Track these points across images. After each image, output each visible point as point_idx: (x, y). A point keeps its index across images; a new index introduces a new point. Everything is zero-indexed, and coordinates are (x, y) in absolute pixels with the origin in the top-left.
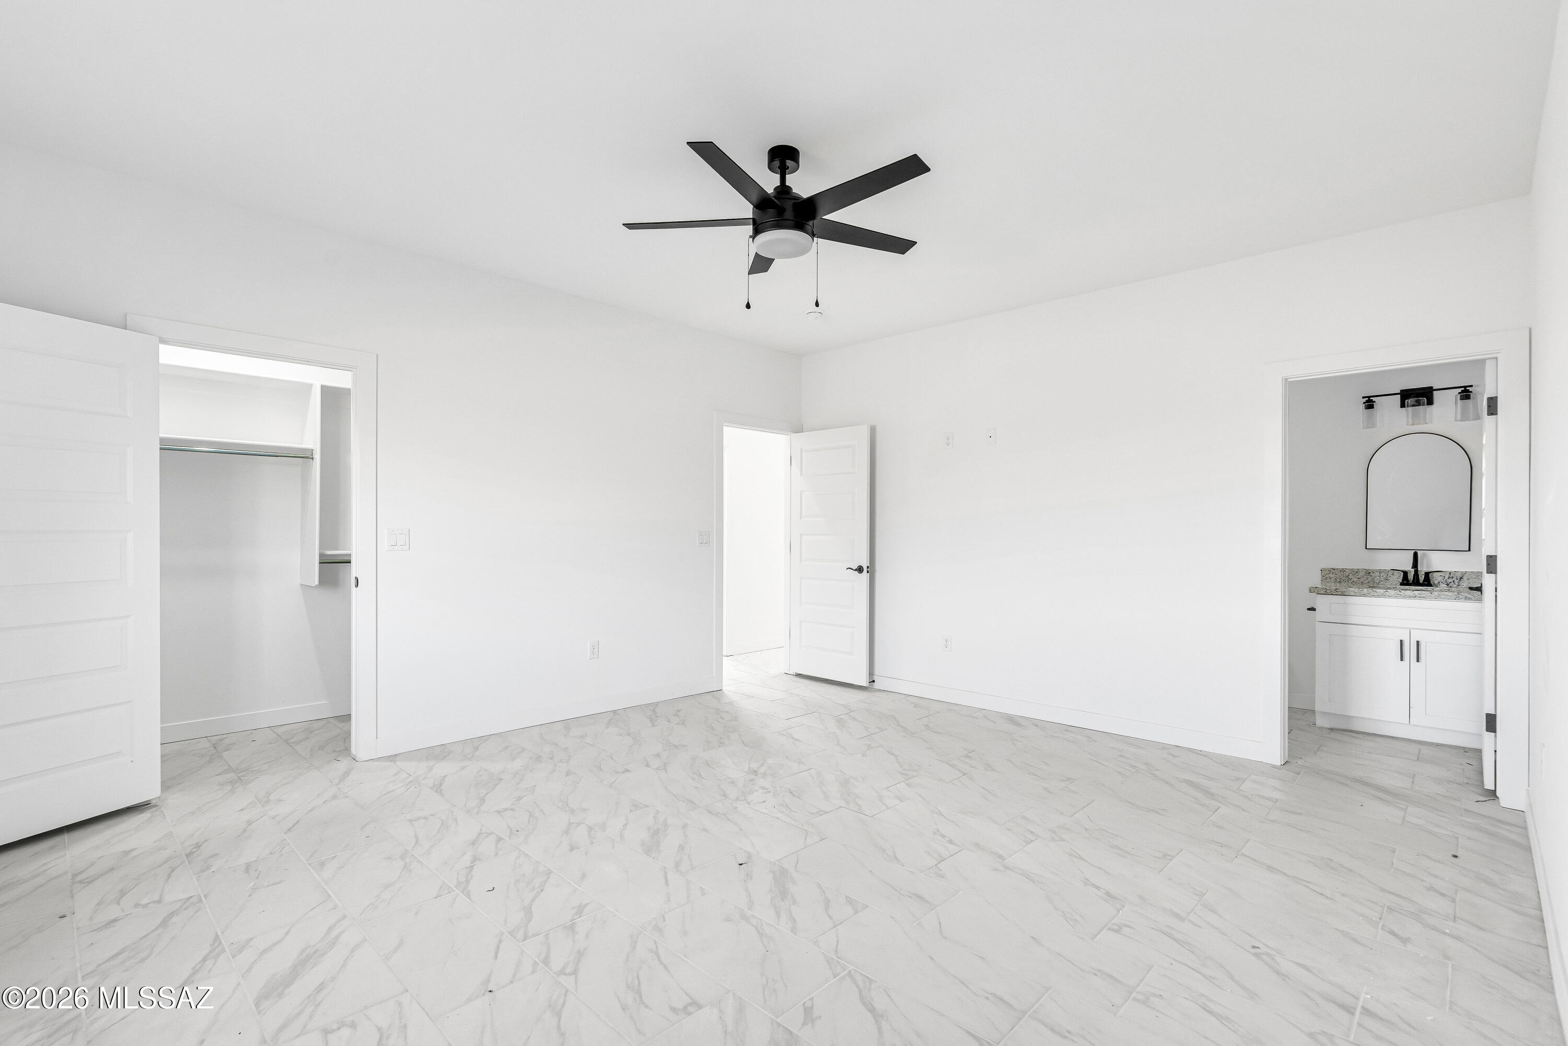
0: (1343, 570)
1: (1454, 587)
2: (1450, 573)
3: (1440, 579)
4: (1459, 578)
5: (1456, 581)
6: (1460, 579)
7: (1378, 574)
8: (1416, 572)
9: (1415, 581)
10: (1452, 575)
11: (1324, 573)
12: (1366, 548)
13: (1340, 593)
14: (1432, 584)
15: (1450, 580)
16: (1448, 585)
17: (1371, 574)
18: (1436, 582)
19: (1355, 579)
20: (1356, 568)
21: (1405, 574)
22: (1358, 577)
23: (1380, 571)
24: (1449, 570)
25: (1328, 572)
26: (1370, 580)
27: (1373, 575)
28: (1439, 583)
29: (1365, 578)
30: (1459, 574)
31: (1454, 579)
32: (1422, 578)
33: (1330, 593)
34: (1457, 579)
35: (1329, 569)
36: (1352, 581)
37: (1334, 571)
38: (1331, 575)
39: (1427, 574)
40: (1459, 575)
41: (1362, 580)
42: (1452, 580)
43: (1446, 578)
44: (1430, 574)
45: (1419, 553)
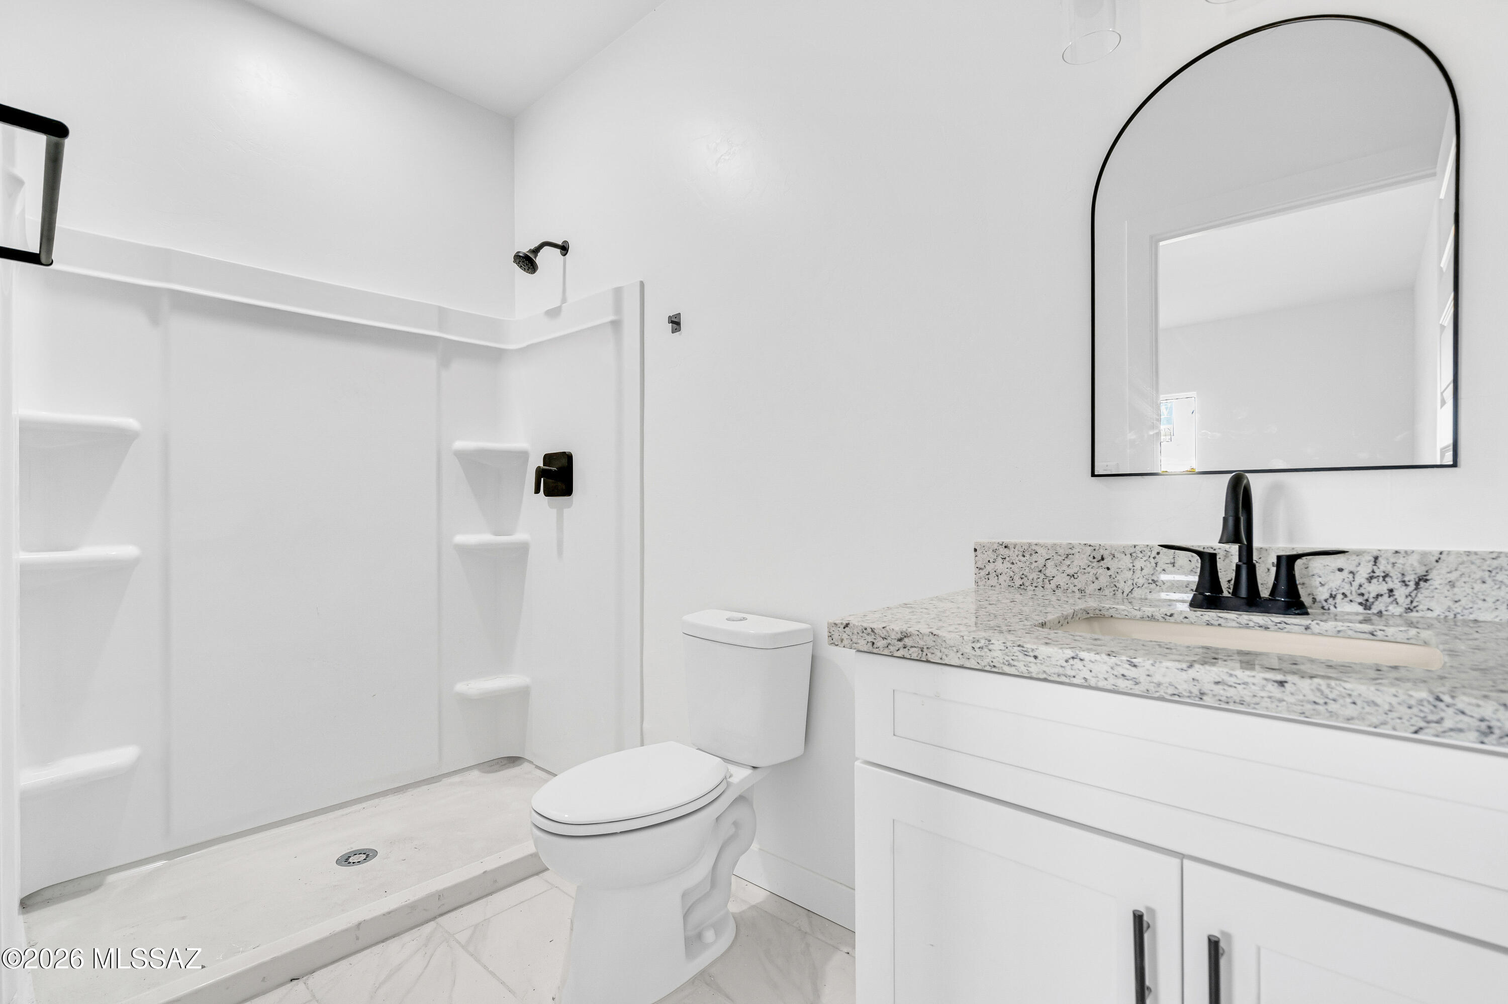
0: (1029, 551)
1: (1393, 615)
2: (1376, 559)
3: (1336, 582)
4: (1411, 578)
5: (1401, 593)
6: (1417, 584)
7: (1127, 560)
8: (1247, 553)
9: (1243, 592)
10: (1383, 566)
11: (983, 557)
12: (1093, 475)
13: (914, 652)
14: (1305, 599)
15: (1374, 588)
16: (1366, 605)
17: (1108, 562)
18: (1322, 594)
19: (1061, 579)
20: (1065, 542)
21: (1209, 560)
22: (1071, 572)
23: (1133, 553)
24: (1373, 546)
25: (992, 557)
26: (1104, 580)
27: (1113, 565)
28: (1333, 597)
29: (1091, 577)
30: (1413, 560)
31: (1393, 583)
32: (1266, 578)
33: (886, 652)
34: (1405, 583)
35: (995, 546)
36: (1054, 583)
37: (1006, 551)
38: (1000, 566)
39: (1287, 563)
40: (1414, 567)
41: (1080, 582)
42: (1383, 588)
43: (1361, 577)
44: (1299, 563)
45: (1258, 486)
